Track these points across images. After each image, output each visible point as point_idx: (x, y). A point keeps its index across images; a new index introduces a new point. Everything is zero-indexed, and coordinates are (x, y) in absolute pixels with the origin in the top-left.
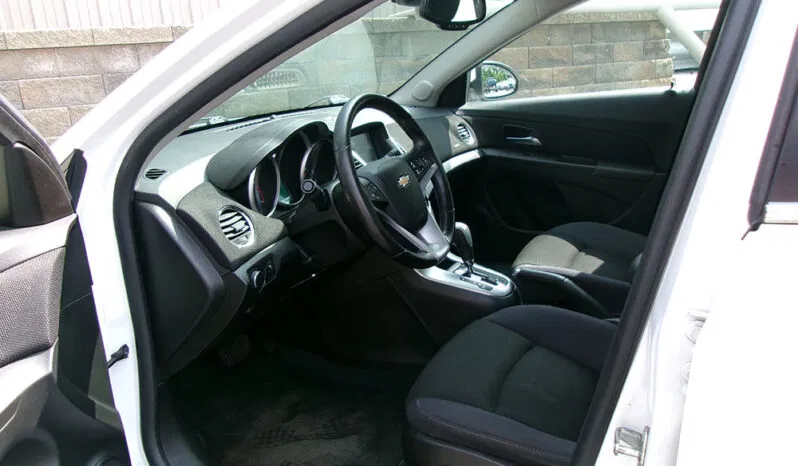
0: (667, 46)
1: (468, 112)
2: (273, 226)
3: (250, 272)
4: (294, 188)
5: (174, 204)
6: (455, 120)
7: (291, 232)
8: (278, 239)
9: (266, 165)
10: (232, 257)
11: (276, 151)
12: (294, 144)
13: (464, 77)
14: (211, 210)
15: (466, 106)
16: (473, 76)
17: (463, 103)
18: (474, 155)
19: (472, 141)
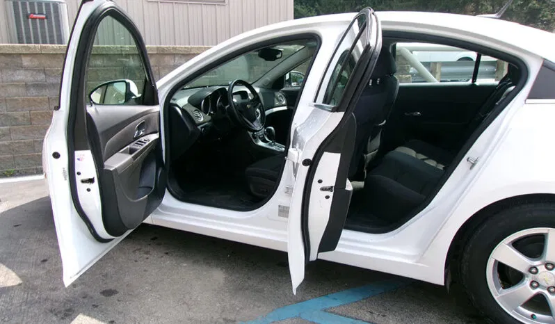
0: (408, 69)
1: (283, 91)
2: (209, 118)
3: (202, 128)
4: (214, 109)
5: (181, 106)
6: (278, 94)
7: (213, 120)
8: (210, 121)
9: (207, 99)
10: (197, 122)
11: (210, 95)
12: (216, 94)
13: (283, 77)
14: (191, 110)
15: (284, 89)
16: (287, 76)
17: (283, 87)
18: (285, 108)
19: (284, 102)
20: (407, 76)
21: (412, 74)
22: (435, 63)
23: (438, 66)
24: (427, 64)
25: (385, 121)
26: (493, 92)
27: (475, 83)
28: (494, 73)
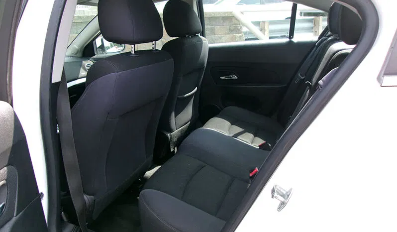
0: (241, 28)
6: (86, 63)
15: (95, 57)
17: (94, 55)
20: (240, 35)
21: (245, 33)
22: (264, 22)
23: (266, 25)
24: (257, 24)
25: (196, 88)
26: (313, 48)
27: (292, 40)
28: (312, 28)
